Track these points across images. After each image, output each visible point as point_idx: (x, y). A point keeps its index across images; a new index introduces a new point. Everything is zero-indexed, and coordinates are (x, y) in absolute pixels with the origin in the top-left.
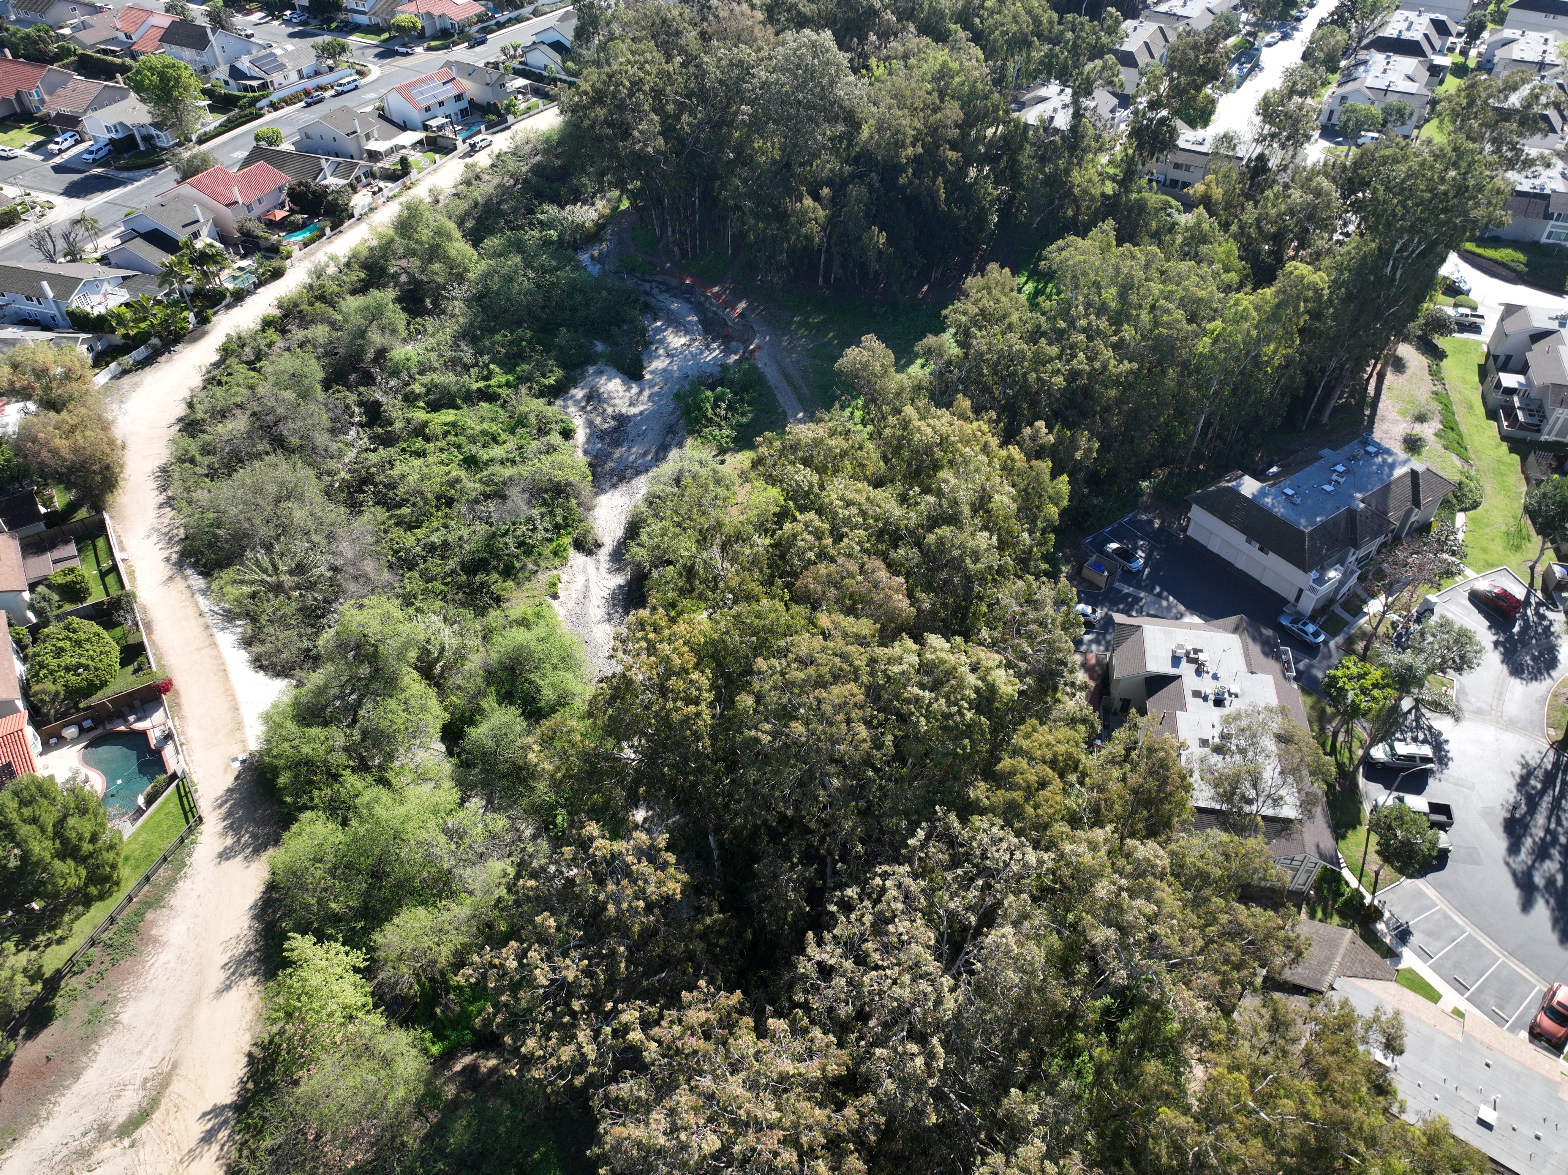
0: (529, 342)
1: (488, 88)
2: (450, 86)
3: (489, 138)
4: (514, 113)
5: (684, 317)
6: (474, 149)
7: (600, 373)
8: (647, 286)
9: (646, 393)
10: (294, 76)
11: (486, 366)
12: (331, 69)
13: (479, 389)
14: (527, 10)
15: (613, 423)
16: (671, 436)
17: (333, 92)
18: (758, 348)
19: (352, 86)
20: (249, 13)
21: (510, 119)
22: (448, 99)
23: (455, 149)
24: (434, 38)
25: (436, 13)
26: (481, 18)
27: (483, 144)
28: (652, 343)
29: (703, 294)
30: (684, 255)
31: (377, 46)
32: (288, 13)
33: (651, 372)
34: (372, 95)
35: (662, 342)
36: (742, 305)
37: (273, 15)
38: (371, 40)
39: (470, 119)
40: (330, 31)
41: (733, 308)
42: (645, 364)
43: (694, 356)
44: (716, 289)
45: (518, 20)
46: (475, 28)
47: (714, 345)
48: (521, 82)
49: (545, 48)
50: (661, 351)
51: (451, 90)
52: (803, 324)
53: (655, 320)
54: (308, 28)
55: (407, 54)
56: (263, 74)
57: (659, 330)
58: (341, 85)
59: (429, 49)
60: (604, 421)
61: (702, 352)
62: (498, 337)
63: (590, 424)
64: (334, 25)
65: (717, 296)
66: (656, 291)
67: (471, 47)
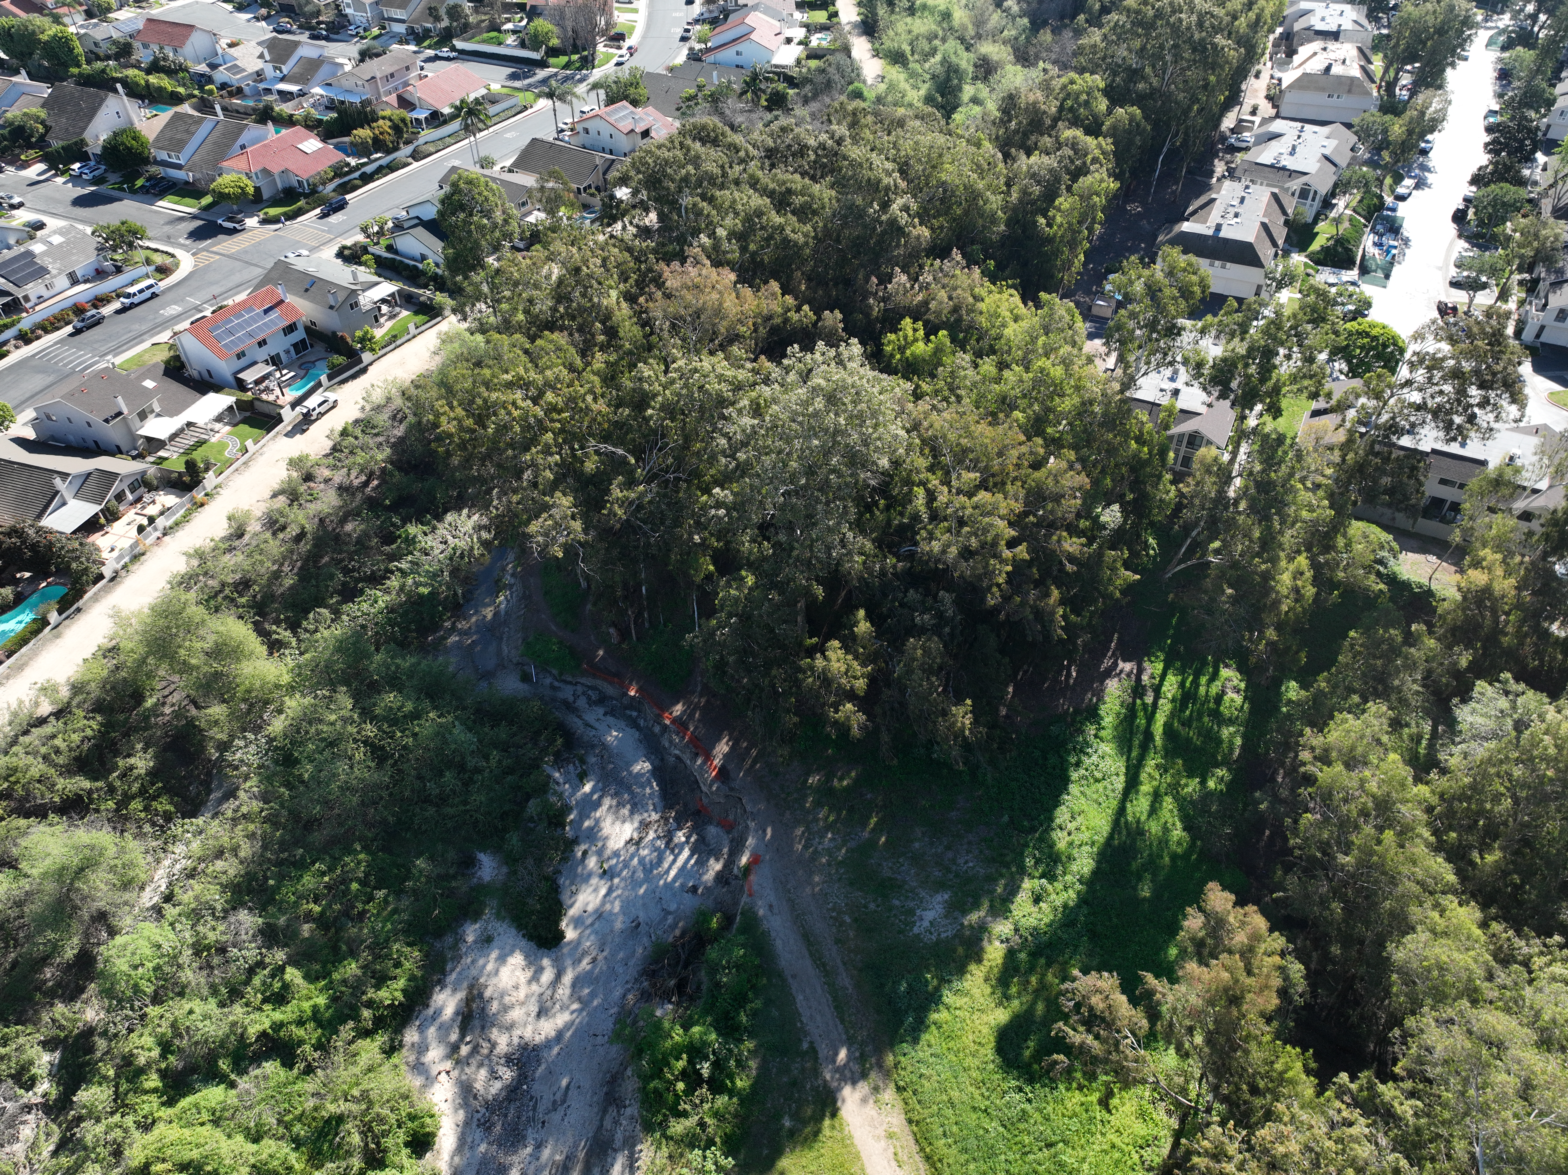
0: (363, 883)
1: (333, 313)
2: (273, 315)
3: (332, 396)
4: (372, 350)
5: (629, 764)
6: (307, 421)
7: (486, 941)
8: (567, 693)
9: (568, 978)
10: (62, 282)
11: (280, 970)
12: (118, 269)
13: (263, 1034)
14: (405, 151)
15: (507, 1074)
16: (612, 1112)
17: (116, 305)
18: (755, 860)
19: (147, 294)
20: (25, 165)
21: (366, 357)
22: (274, 334)
23: (280, 420)
24: (273, 204)
25: (276, 170)
26: (338, 171)
27: (322, 409)
28: (575, 841)
29: (658, 719)
30: (624, 634)
31: (195, 217)
32: (76, 166)
33: (577, 922)
34: (174, 310)
35: (593, 835)
36: (722, 748)
37: (57, 169)
38: (187, 207)
39: (311, 354)
40: (134, 193)
41: (708, 757)
42: (565, 897)
43: (649, 868)
44: (678, 709)
45: (392, 168)
46: (331, 186)
47: (680, 837)
48: (387, 288)
49: (421, 232)
50: (592, 862)
51: (278, 319)
52: (826, 793)
53: (582, 778)
54: (104, 189)
55: (233, 232)
56: (10, 287)
57: (590, 805)
58: (128, 296)
59: (265, 221)
60: (494, 1076)
61: (660, 860)
62: (308, 881)
63: (466, 1091)
64: (139, 183)
65: (680, 723)
66: (582, 703)
67: (324, 215)
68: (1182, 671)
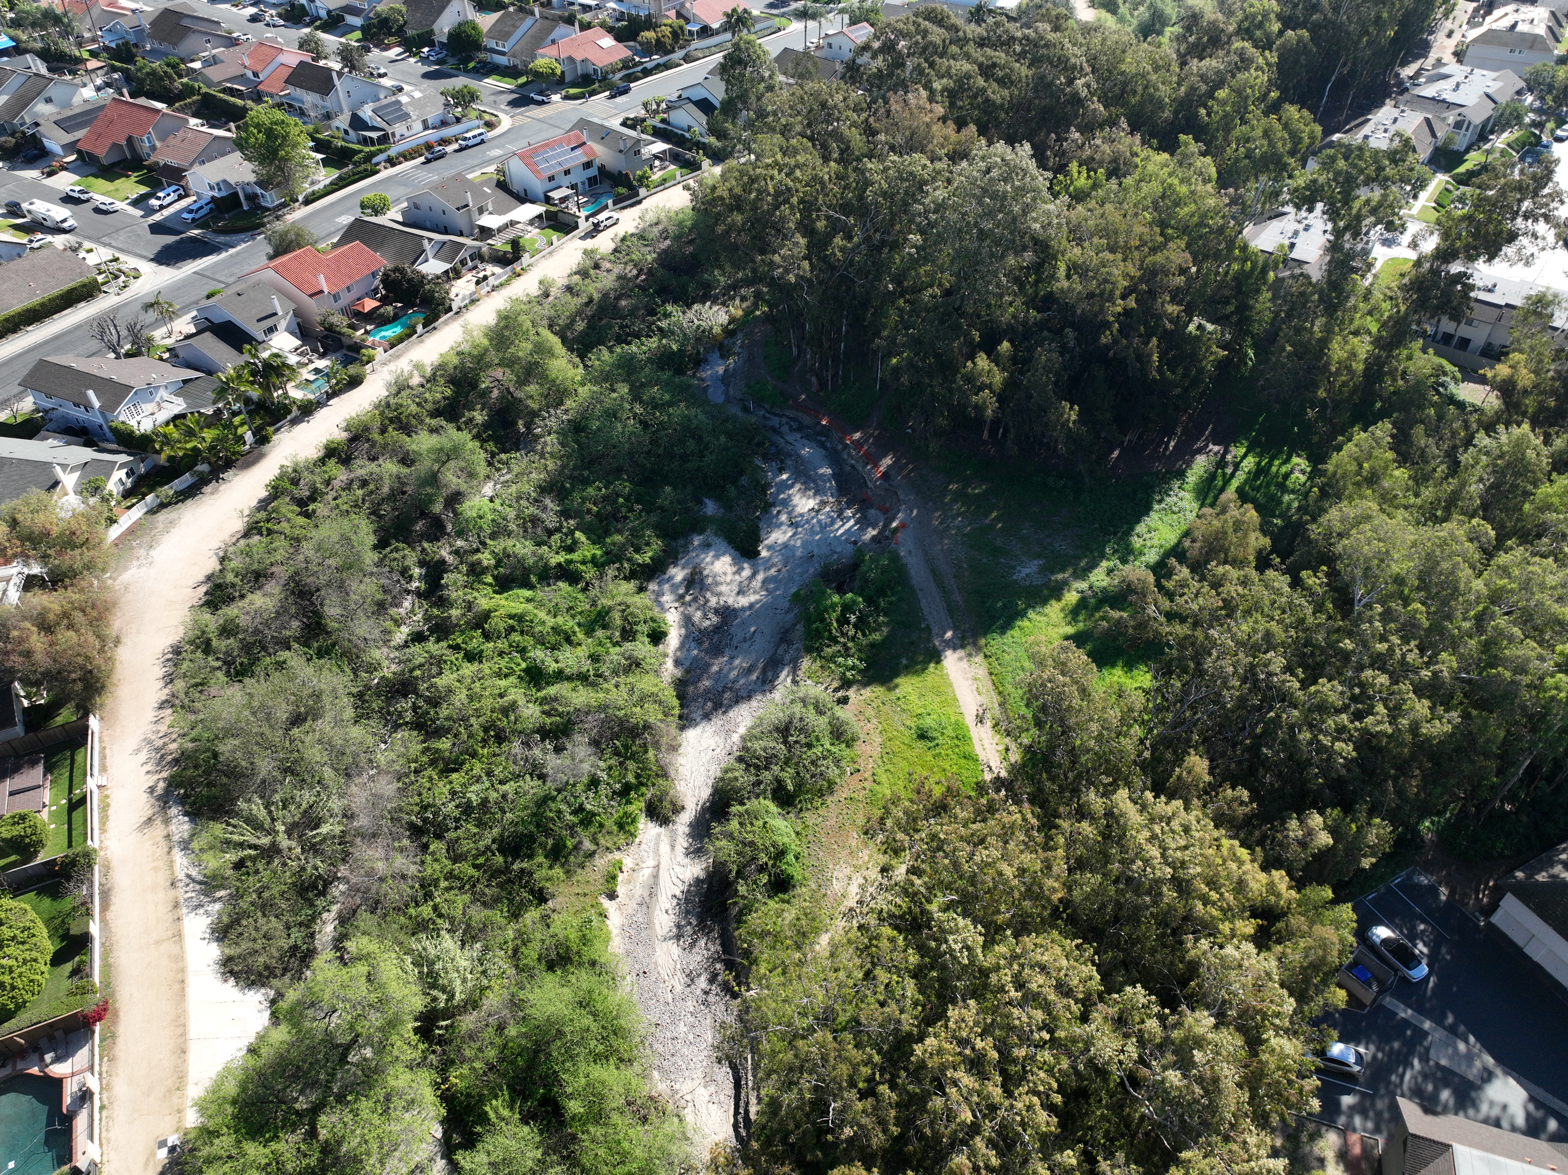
0: (627, 499)
1: (622, 156)
2: (578, 152)
3: (615, 215)
4: (647, 186)
5: (816, 468)
6: (596, 229)
7: (706, 546)
8: (775, 421)
9: (760, 577)
10: (418, 126)
11: (571, 533)
12: (458, 120)
13: (559, 565)
14: (679, 54)
15: (715, 619)
16: (784, 646)
17: (456, 146)
18: (902, 526)
19: (478, 140)
20: (387, 48)
21: (643, 192)
22: (577, 166)
23: (577, 227)
24: (574, 85)
25: (578, 57)
26: (626, 64)
27: (608, 223)
28: (773, 505)
29: (841, 441)
30: (822, 385)
31: (512, 92)
32: (426, 50)
33: (769, 548)
34: (497, 152)
35: (786, 503)
36: (887, 461)
37: (411, 51)
38: (507, 84)
39: (599, 188)
40: (467, 72)
41: (876, 465)
42: (762, 535)
43: (823, 527)
44: (857, 436)
45: (667, 66)
46: (619, 75)
47: (849, 513)
48: (660, 146)
49: (691, 107)
50: (784, 518)
51: (580, 156)
52: (961, 495)
53: (781, 471)
54: (445, 68)
55: (542, 103)
56: (383, 125)
57: (785, 486)
58: (465, 139)
59: (567, 98)
60: (705, 616)
61: (833, 523)
62: (591, 491)
63: (687, 621)
64: (471, 65)
65: (858, 444)
66: (785, 429)
67: (612, 97)
68: (1261, 455)
